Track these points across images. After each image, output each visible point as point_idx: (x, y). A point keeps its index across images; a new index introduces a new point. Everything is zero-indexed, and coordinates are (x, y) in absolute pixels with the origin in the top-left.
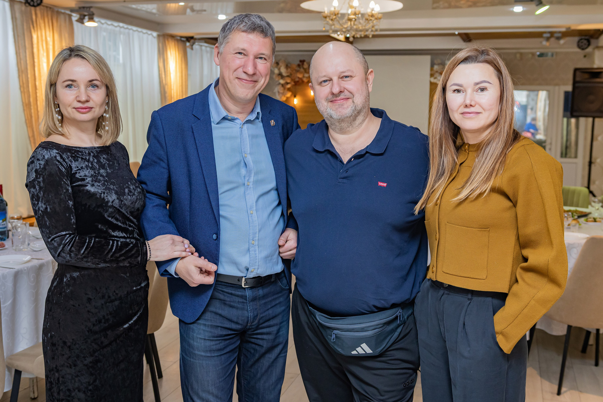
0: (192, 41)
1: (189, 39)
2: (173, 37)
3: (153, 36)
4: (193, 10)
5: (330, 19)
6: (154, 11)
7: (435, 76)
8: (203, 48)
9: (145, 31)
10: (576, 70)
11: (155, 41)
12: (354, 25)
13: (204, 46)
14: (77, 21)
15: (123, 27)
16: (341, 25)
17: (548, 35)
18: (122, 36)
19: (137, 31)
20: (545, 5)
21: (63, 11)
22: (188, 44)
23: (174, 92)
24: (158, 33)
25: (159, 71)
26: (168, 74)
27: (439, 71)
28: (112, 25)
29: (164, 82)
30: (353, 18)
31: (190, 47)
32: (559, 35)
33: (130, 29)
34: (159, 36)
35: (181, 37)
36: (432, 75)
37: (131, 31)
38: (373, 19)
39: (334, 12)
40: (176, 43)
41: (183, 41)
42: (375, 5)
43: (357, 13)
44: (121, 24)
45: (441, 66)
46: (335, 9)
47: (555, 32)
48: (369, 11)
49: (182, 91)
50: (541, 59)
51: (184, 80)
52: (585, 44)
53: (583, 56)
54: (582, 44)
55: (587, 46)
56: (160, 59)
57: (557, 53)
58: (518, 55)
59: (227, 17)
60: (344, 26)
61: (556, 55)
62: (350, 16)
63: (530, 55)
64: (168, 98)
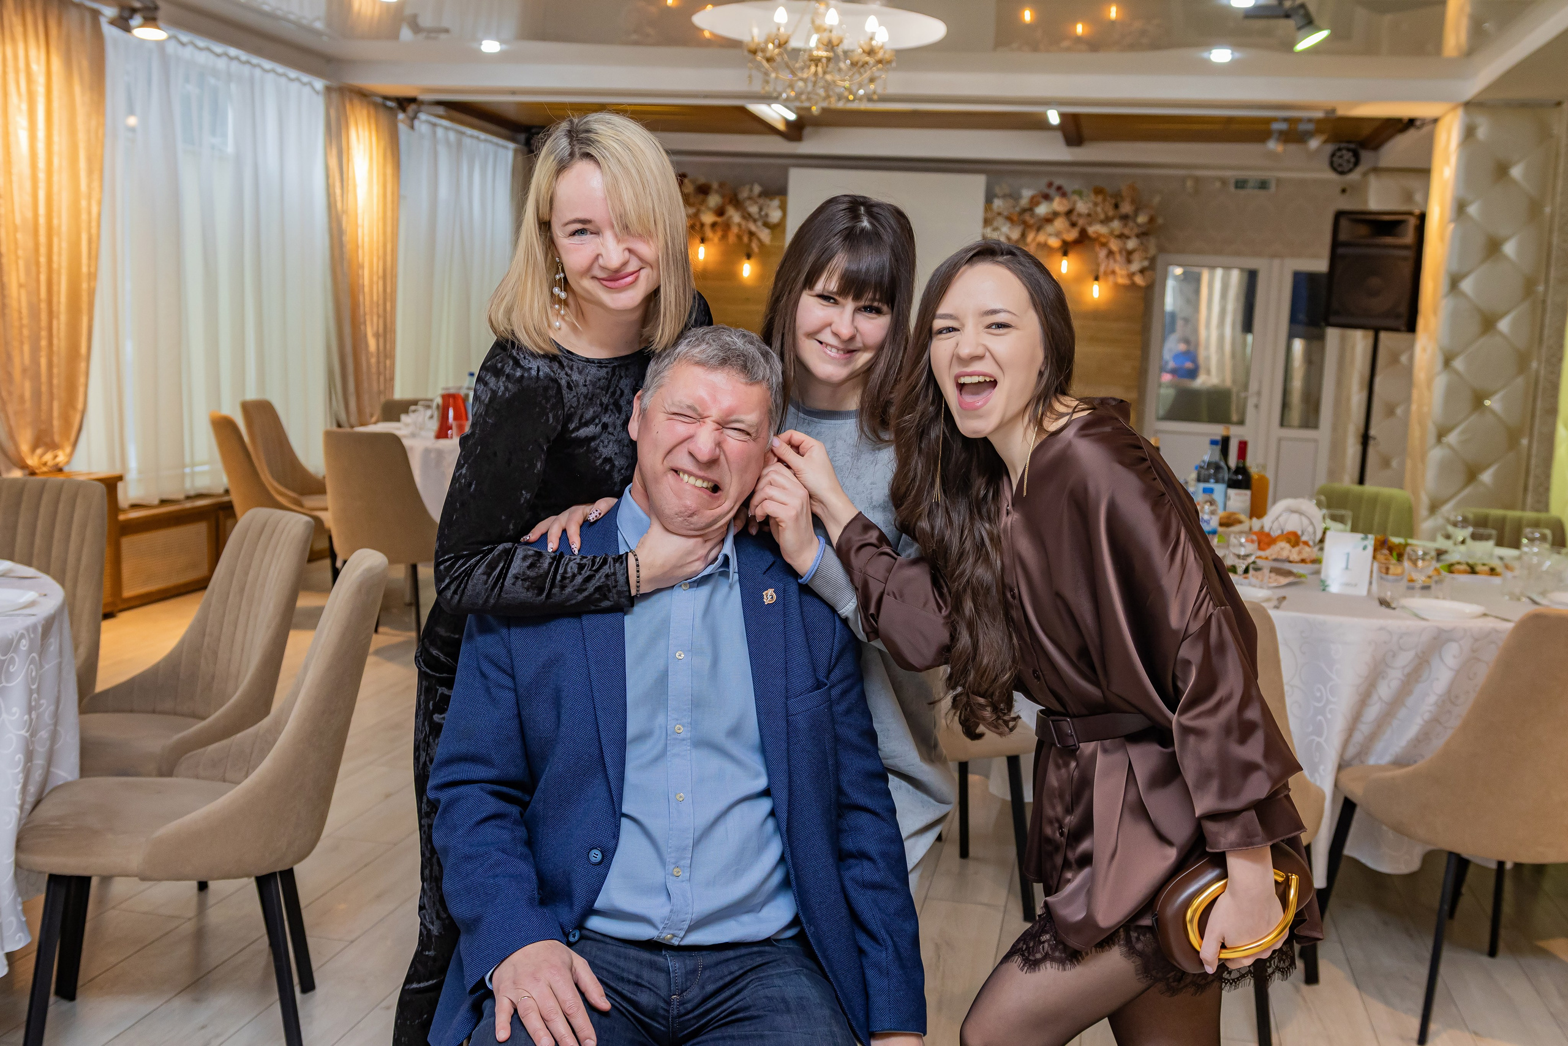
0: (412, 108)
1: (405, 104)
2: (364, 95)
3: (313, 88)
4: (416, 28)
5: (764, 57)
6: (319, 25)
7: (995, 224)
8: (440, 132)
9: (293, 74)
10: (1339, 215)
11: (319, 103)
12: (825, 73)
13: (441, 126)
14: (113, 22)
15: (237, 58)
16: (793, 73)
17: (1283, 126)
18: (233, 86)
19: (273, 71)
20: (1319, 29)
22: (401, 116)
23: (363, 232)
24: (328, 83)
25: (327, 177)
26: (351, 188)
27: (1005, 213)
28: (208, 49)
29: (339, 205)
30: (822, 57)
31: (408, 122)
32: (1310, 127)
33: (254, 66)
34: (328, 89)
35: (386, 98)
36: (987, 222)
37: (258, 72)
38: (871, 60)
39: (777, 36)
40: (372, 111)
41: (390, 108)
42: (880, 25)
43: (835, 42)
44: (233, 51)
45: (1011, 202)
46: (779, 29)
47: (1298, 120)
48: (863, 41)
49: (385, 233)
50: (1242, 192)
51: (389, 205)
52: (1348, 161)
53: (1338, 190)
54: (1340, 161)
55: (1351, 166)
56: (331, 149)
57: (1279, 181)
58: (1189, 183)
59: (505, 47)
60: (800, 74)
61: (1277, 186)
62: (815, 53)
63: (1218, 184)
64: (349, 247)
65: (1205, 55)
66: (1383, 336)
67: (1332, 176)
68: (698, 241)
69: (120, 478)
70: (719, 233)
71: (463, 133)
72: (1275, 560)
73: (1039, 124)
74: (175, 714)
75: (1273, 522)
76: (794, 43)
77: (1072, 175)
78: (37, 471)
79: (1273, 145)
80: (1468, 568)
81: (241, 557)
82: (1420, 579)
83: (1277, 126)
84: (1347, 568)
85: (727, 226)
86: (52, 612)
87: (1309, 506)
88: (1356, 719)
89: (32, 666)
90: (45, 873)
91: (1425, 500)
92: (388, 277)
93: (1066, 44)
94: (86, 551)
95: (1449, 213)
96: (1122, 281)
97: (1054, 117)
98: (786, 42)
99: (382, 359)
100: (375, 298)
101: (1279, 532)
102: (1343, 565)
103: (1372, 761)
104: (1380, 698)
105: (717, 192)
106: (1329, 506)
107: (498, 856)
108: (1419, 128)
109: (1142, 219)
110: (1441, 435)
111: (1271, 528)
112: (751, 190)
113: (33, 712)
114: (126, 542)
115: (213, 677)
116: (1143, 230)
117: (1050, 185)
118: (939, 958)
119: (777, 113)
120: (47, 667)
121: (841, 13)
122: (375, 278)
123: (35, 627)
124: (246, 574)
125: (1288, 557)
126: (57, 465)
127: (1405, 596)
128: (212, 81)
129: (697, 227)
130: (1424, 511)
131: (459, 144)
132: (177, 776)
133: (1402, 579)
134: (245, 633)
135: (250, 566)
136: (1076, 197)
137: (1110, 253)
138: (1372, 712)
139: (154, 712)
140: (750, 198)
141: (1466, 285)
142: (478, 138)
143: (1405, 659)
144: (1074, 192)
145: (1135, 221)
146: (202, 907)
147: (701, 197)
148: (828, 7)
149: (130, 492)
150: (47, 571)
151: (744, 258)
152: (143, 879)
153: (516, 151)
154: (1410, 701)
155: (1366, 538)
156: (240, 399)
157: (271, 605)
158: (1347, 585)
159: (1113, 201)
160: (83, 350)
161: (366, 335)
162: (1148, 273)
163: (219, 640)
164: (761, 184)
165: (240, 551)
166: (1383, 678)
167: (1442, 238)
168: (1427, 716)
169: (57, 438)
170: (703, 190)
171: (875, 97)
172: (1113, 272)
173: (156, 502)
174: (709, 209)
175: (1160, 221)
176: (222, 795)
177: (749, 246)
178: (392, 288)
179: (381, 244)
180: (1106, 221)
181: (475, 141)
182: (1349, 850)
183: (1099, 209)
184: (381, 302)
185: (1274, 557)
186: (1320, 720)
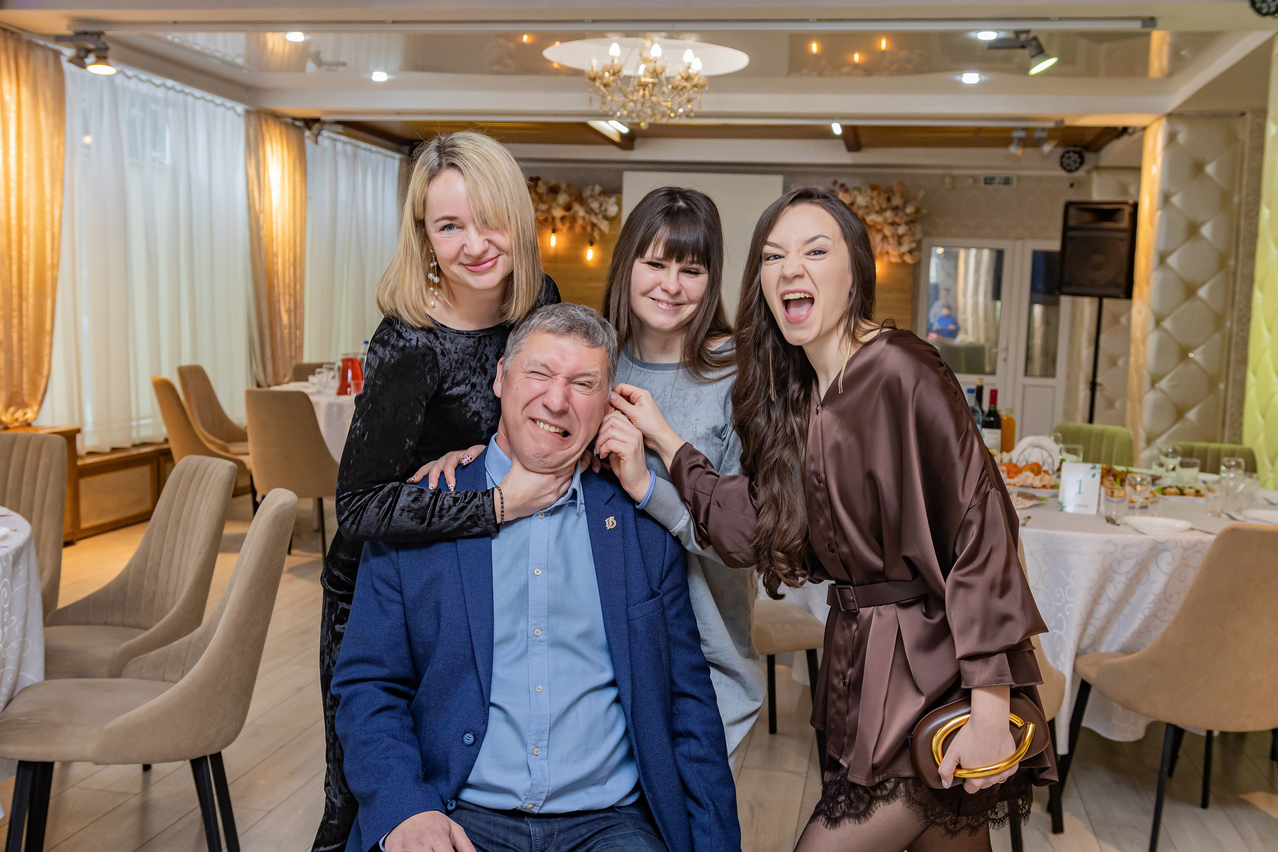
0: (316, 127)
1: (311, 124)
2: (276, 117)
3: (235, 111)
4: (319, 62)
5: (602, 84)
6: (240, 61)
8: (339, 146)
9: (219, 100)
10: (1068, 205)
11: (241, 123)
12: (651, 95)
13: (340, 141)
14: (71, 61)
15: (173, 88)
16: (625, 96)
17: (1022, 134)
18: (170, 111)
19: (203, 98)
20: (1049, 57)
21: (41, 42)
22: (307, 133)
23: (277, 227)
24: (247, 107)
25: (247, 182)
26: (267, 192)
28: (149, 81)
29: (257, 206)
30: (649, 83)
31: (313, 138)
32: (1044, 134)
33: (187, 94)
34: (248, 112)
35: (295, 119)
37: (190, 99)
38: (688, 85)
39: (612, 66)
40: (284, 130)
41: (298, 127)
42: (695, 57)
43: (659, 71)
44: (170, 83)
46: (613, 61)
47: (1034, 129)
48: (681, 69)
49: (295, 227)
50: (989, 187)
51: (298, 206)
52: (1075, 162)
53: (1067, 185)
54: (1069, 161)
55: (1077, 165)
56: (251, 160)
57: (1019, 178)
58: (948, 180)
59: (391, 77)
60: (631, 97)
61: (1018, 181)
62: (643, 80)
63: (970, 181)
64: (265, 240)
65: (958, 78)
66: (1106, 301)
67: (1062, 173)
68: (550, 231)
69: (78, 431)
70: (567, 225)
71: (358, 147)
72: (1022, 486)
73: (825, 134)
74: (123, 625)
75: (1019, 455)
76: (625, 72)
77: (853, 175)
78: (10, 426)
79: (1014, 150)
80: (1178, 491)
81: (177, 496)
82: (1139, 500)
83: (1016, 134)
84: (1080, 492)
85: (573, 220)
86: (21, 544)
87: (1048, 442)
88: (1090, 614)
89: (4, 589)
90: (15, 759)
91: (1142, 434)
92: (298, 264)
93: (846, 70)
94: (49, 492)
95: (1157, 201)
96: (894, 260)
97: (837, 129)
98: (619, 71)
99: (293, 330)
100: (287, 281)
101: (1024, 463)
102: (1077, 490)
103: (1103, 649)
104: (1108, 598)
105: (565, 191)
106: (1064, 441)
107: (388, 741)
108: (1131, 135)
109: (910, 210)
110: (1154, 382)
111: (1018, 460)
112: (593, 190)
113: (6, 627)
114: (84, 483)
115: (154, 594)
116: (911, 218)
117: (835, 183)
118: (753, 817)
119: (613, 128)
120: (17, 589)
121: (664, 47)
122: (287, 265)
123: (7, 556)
124: (182, 509)
125: (1032, 484)
126: (27, 420)
127: (1127, 514)
128: (153, 106)
129: (550, 219)
130: (1142, 444)
131: (355, 156)
132: (125, 677)
133: (1124, 501)
134: (181, 558)
135: (184, 503)
136: (856, 193)
137: (885, 238)
138: (1103, 610)
139: (106, 624)
140: (592, 196)
141: (1172, 261)
142: (370, 150)
143: (1128, 566)
144: (855, 189)
145: (904, 211)
146: (146, 784)
147: (552, 195)
148: (653, 43)
149: (86, 442)
150: (17, 510)
151: (588, 244)
152: (97, 763)
153: (401, 160)
154: (1133, 600)
155: (1094, 468)
156: (177, 365)
157: (202, 536)
158: (1080, 506)
159: (886, 195)
160: (48, 326)
161: (279, 312)
162: (915, 253)
163: (159, 563)
164: (600, 186)
165: (176, 490)
166: (1111, 581)
167: (1151, 223)
168: (1147, 612)
169: (26, 399)
170: (554, 190)
171: (692, 114)
172: (887, 253)
173: (108, 450)
174: (559, 205)
175: (924, 211)
176: (163, 692)
177: (592, 235)
178: (301, 273)
179: (292, 237)
180: (881, 211)
181: (368, 153)
182: (1086, 723)
183: (875, 202)
184: (292, 284)
185: (1021, 483)
186: (1060, 617)
